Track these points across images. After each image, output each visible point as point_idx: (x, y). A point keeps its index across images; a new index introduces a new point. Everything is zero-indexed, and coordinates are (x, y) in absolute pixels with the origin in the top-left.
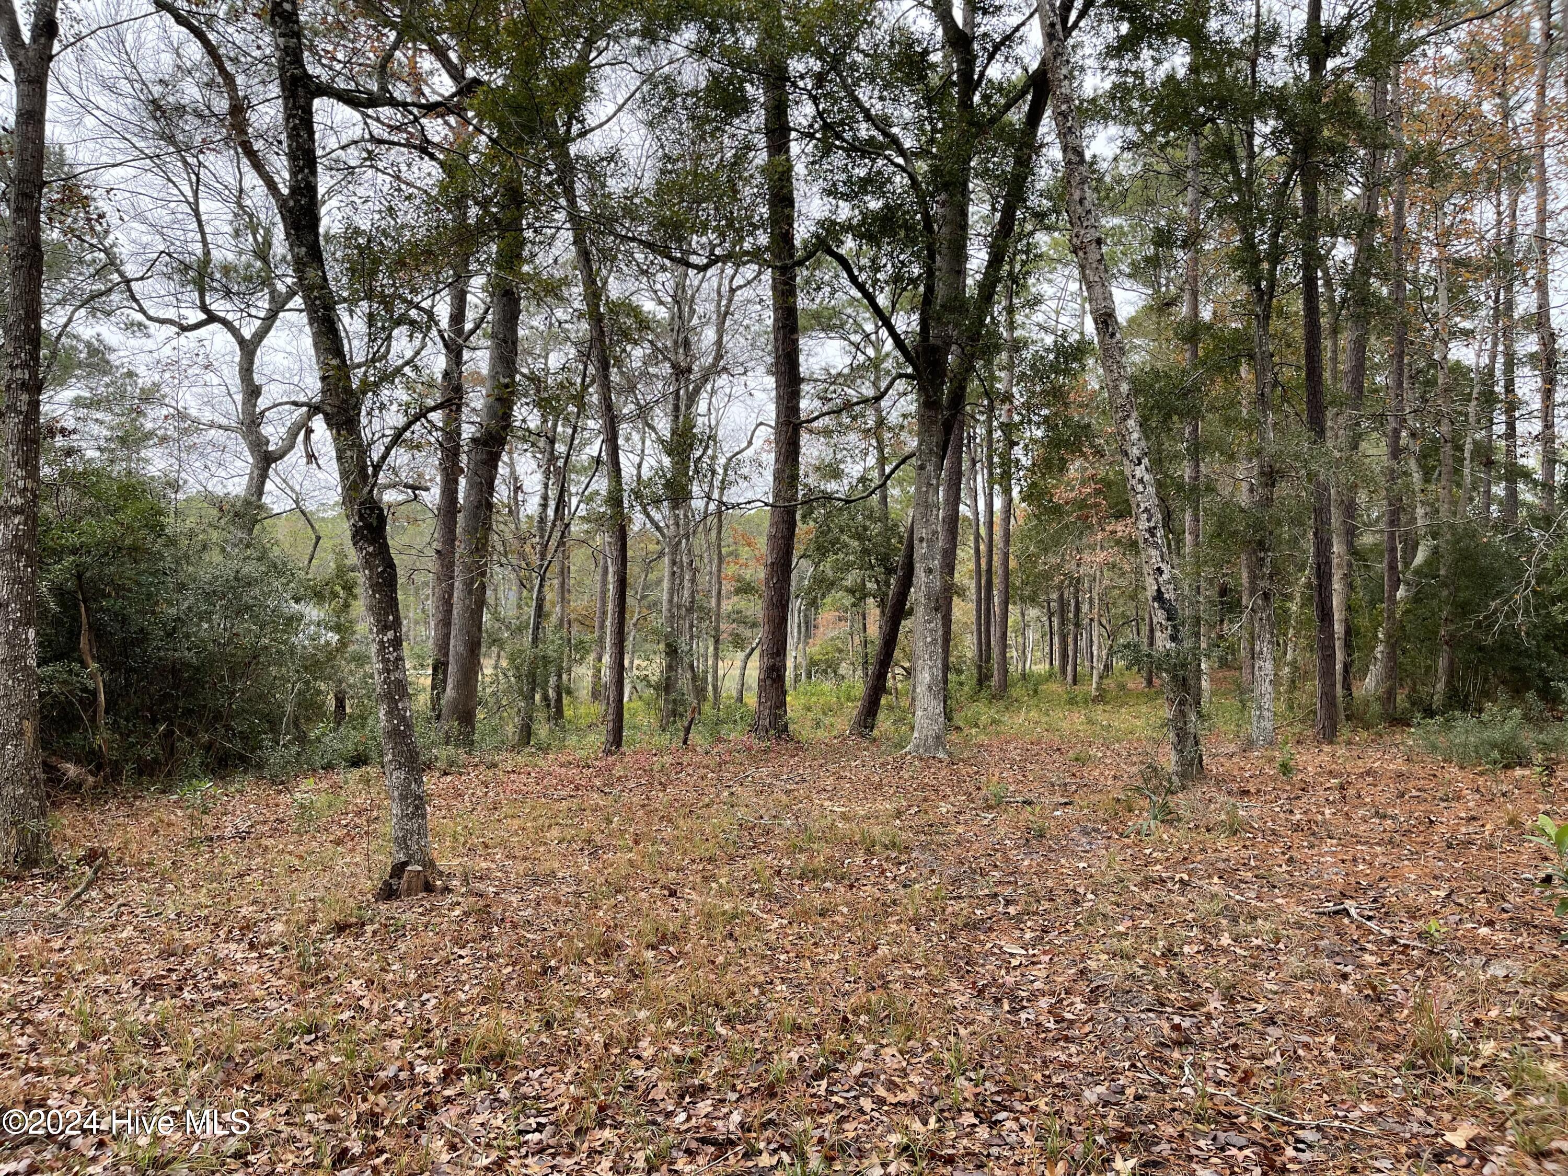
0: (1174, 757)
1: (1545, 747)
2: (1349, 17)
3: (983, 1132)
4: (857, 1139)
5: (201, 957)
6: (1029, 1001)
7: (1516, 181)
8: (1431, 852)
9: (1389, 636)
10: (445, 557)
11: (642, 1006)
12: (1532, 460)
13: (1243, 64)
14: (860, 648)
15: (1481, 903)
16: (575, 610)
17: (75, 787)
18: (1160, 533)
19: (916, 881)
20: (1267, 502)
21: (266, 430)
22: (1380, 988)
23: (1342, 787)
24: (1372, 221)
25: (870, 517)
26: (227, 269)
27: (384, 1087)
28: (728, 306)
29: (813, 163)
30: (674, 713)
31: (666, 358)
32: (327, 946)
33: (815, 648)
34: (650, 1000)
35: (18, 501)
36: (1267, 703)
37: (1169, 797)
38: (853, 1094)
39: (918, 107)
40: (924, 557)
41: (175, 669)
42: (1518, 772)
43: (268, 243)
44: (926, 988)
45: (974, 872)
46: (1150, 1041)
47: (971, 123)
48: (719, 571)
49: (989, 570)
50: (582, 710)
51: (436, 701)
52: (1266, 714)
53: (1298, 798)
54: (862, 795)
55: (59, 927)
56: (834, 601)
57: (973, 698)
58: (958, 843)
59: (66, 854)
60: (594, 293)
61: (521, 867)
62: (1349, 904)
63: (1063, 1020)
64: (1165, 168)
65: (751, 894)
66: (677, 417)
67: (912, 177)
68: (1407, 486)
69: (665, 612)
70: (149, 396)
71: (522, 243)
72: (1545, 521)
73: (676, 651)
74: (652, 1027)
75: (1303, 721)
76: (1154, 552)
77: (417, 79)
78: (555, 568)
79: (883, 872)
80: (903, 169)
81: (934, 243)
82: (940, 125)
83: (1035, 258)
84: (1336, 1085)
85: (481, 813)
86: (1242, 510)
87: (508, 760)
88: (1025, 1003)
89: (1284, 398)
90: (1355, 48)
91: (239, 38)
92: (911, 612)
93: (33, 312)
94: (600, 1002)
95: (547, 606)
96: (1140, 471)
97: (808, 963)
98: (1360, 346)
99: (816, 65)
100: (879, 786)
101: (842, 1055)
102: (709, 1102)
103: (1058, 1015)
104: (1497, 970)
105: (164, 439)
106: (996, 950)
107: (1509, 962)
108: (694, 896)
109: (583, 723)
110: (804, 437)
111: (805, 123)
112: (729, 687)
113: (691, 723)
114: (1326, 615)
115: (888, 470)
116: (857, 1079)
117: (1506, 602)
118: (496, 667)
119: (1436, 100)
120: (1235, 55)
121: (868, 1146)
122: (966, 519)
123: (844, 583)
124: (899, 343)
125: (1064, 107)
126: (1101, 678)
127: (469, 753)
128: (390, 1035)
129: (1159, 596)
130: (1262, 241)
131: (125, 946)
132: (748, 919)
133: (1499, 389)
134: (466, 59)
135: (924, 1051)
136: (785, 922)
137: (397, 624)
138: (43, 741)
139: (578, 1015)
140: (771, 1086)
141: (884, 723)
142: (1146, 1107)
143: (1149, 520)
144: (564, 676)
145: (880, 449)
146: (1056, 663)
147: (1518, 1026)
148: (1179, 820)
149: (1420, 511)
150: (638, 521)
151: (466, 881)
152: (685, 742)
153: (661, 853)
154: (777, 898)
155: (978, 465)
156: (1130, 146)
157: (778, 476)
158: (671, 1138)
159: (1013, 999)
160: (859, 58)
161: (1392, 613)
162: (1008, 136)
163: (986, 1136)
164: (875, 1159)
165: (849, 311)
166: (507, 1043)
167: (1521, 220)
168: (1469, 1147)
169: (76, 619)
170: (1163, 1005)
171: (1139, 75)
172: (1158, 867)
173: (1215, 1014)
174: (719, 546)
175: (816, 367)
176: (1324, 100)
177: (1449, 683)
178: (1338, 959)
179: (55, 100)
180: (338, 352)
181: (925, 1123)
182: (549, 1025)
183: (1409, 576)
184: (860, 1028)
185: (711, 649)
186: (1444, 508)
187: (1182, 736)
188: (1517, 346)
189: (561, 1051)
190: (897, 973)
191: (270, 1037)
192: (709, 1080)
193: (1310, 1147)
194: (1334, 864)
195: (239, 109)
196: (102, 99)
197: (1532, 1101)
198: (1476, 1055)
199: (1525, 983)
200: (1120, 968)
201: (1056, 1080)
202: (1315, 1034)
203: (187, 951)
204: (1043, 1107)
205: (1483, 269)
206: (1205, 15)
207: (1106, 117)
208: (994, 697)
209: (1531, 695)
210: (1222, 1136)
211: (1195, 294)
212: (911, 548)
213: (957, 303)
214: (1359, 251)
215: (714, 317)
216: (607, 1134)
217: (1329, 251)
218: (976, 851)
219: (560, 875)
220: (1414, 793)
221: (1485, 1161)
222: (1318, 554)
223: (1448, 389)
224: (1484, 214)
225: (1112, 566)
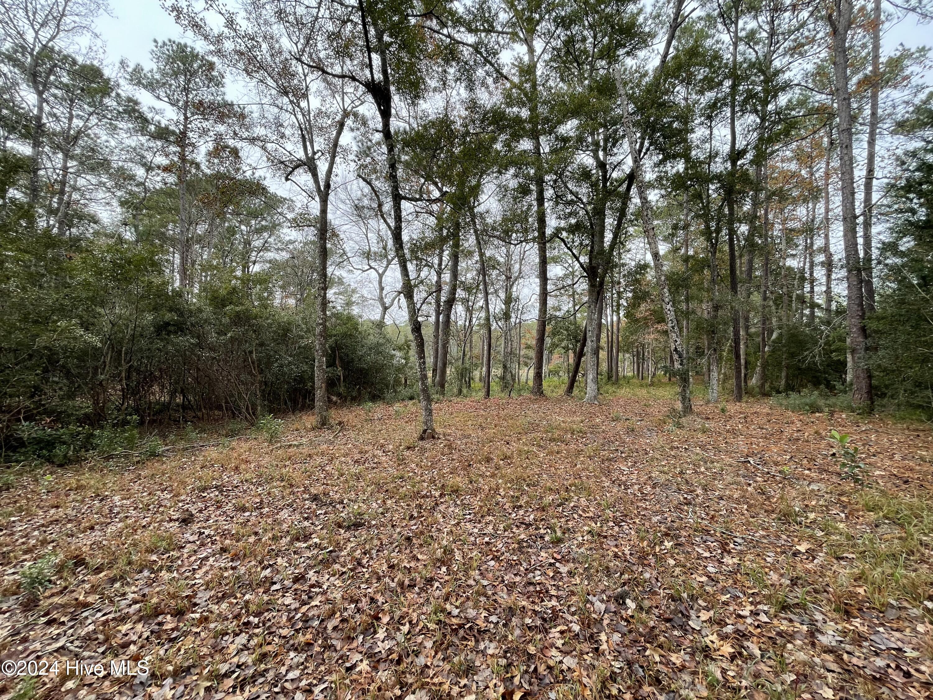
0: (680, 405)
1: (829, 406)
2: (748, 145)
3: (616, 529)
4: (573, 527)
5: (370, 454)
6: (631, 486)
7: (816, 199)
8: (783, 442)
9: (762, 364)
10: (436, 336)
11: (500, 478)
12: (820, 300)
13: (705, 166)
14: (567, 367)
15: (805, 462)
16: (474, 353)
17: (335, 403)
18: (676, 328)
19: (589, 444)
20: (716, 317)
21: (386, 300)
22: (764, 490)
23: (745, 418)
24: (755, 217)
25: (570, 324)
26: (375, 253)
27: (423, 497)
28: (523, 257)
29: (552, 209)
30: (506, 387)
31: (503, 274)
32: (405, 453)
33: (551, 367)
34: (502, 477)
35: (321, 321)
36: (715, 387)
37: (679, 419)
38: (571, 512)
39: (588, 188)
40: (590, 336)
41: (361, 370)
42: (817, 415)
43: (386, 245)
44: (594, 480)
45: (609, 442)
46: (676, 502)
47: (607, 192)
48: (520, 341)
49: (612, 341)
50: (477, 385)
51: (433, 381)
52: (714, 391)
53: (728, 421)
54: (569, 415)
55: (332, 443)
56: (558, 351)
57: (606, 384)
59: (332, 422)
60: (482, 255)
61: (460, 433)
62: (749, 459)
63: (644, 493)
64: (675, 203)
65: (533, 445)
66: (507, 293)
67: (586, 211)
68: (770, 311)
69: (502, 355)
70: (354, 291)
71: (460, 240)
72: (827, 323)
73: (506, 367)
74: (503, 485)
75: (729, 394)
76: (674, 335)
77: (429, 192)
78: (469, 341)
79: (577, 440)
80: (583, 209)
81: (594, 233)
82: (595, 194)
83: (629, 237)
84: (749, 523)
85: (448, 416)
86: (706, 320)
87: (455, 399)
88: (629, 487)
89: (722, 281)
90: (749, 156)
91: (379, 185)
92: (585, 355)
93: (324, 268)
94: (487, 476)
95: (466, 353)
96: (669, 307)
97: (554, 469)
98: (751, 262)
99: (555, 177)
100: (575, 412)
101: (567, 499)
102: (523, 511)
103: (642, 491)
104: (814, 487)
105: (358, 304)
106: (618, 468)
107: (819, 484)
108: (515, 445)
109: (477, 389)
110: (548, 298)
111: (550, 196)
112: (523, 379)
113: (511, 390)
114: (738, 357)
115: (577, 308)
116: (572, 508)
117: (811, 352)
118: (451, 371)
119: (782, 172)
120: (701, 163)
121: (577, 530)
122: (604, 324)
123: (561, 345)
124: (581, 266)
125: (639, 184)
126: (652, 378)
127: (443, 397)
128: (424, 481)
129: (676, 350)
130: (713, 226)
131: (350, 450)
132: (533, 453)
133: (807, 275)
134: (443, 185)
135: (595, 500)
136: (545, 455)
137: (424, 357)
138: (327, 390)
139: (480, 480)
140: (543, 508)
141: (576, 391)
142: (675, 525)
143: (672, 323)
144: (471, 374)
145: (574, 301)
146: (636, 373)
147: (825, 509)
148: (684, 427)
149: (774, 320)
150: (494, 326)
151: (444, 436)
152: (509, 396)
153: (503, 430)
154: (542, 447)
155: (608, 306)
156: (663, 196)
157: (540, 311)
158: (511, 521)
159: (625, 485)
160: (568, 173)
161: (763, 357)
162: (619, 195)
163: (618, 530)
164: (580, 534)
166: (459, 487)
167: (817, 213)
168: (807, 552)
169: (335, 355)
170: (680, 490)
171: (666, 172)
172: (676, 443)
173: (700, 495)
174: (520, 334)
176: (737, 175)
177: (786, 381)
178: (746, 478)
179: (330, 206)
180: (408, 276)
181: (596, 524)
182: (471, 482)
183: (770, 343)
184: (572, 491)
185: (517, 366)
186: (784, 319)
187: (684, 399)
188: (815, 259)
189: (475, 491)
190: (584, 474)
191: (389, 479)
192: (523, 504)
193: (740, 544)
194: (743, 445)
195: (380, 205)
196: (341, 206)
197: (834, 537)
198: (807, 518)
199: (827, 493)
200: (664, 477)
201: (642, 513)
202: (739, 504)
203: (366, 452)
204: (638, 522)
205: (800, 232)
206: (691, 150)
207: (654, 187)
208: (614, 384)
209: (822, 386)
210: (705, 537)
211: (687, 246)
212: (585, 334)
213: (602, 252)
214: (750, 228)
215: (519, 260)
216: (491, 518)
217: (738, 229)
218: (610, 435)
219: (472, 436)
220: (774, 420)
221: (814, 558)
222: (735, 335)
223: (786, 276)
224: (802, 211)
225: (657, 340)
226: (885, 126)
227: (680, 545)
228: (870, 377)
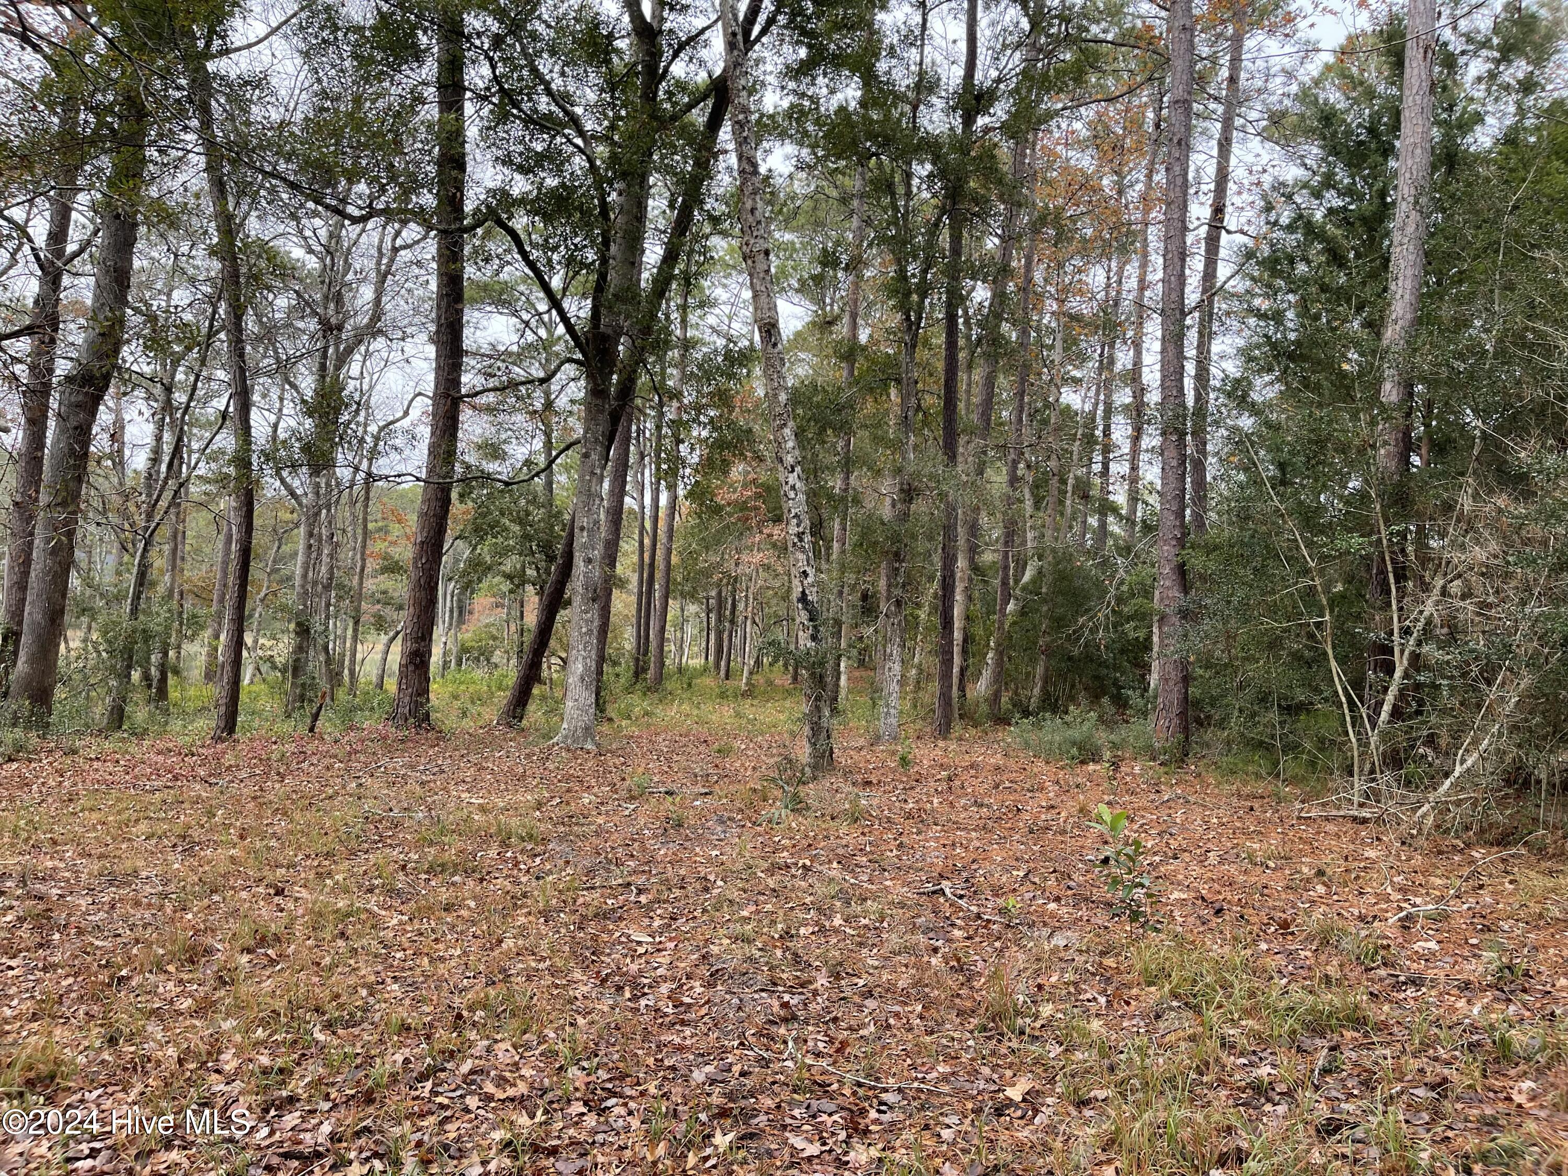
0: (808, 750)
1: (1114, 746)
2: (999, 81)
3: (591, 1120)
4: (458, 1139)
6: (650, 987)
7: (1124, 250)
8: (1017, 837)
9: (998, 644)
11: (228, 1015)
12: (1120, 497)
13: (907, 108)
14: (516, 637)
15: (1052, 882)
16: (189, 580)
18: (807, 538)
19: (550, 872)
20: (904, 517)
22: (964, 960)
23: (950, 779)
24: (1005, 271)
25: (534, 501)
28: (389, 266)
29: (488, 128)
30: (302, 698)
31: (314, 313)
33: (468, 634)
34: (238, 1008)
36: (894, 701)
37: (800, 788)
38: (458, 1093)
39: (602, 90)
40: (584, 546)
42: (1091, 767)
44: (548, 979)
45: (609, 862)
47: (653, 117)
48: (364, 546)
49: (652, 565)
50: (192, 692)
52: (892, 711)
53: (912, 788)
54: (503, 787)
56: (491, 587)
57: (629, 690)
58: (597, 834)
60: (230, 230)
61: (96, 867)
62: (946, 885)
63: (682, 1004)
64: (834, 193)
65: (370, 891)
66: (323, 377)
67: (590, 160)
68: (1020, 511)
69: (298, 589)
71: (144, 161)
72: (1126, 550)
73: (307, 631)
74: (238, 1038)
75: (924, 719)
76: (801, 556)
78: (165, 531)
79: (516, 864)
80: (581, 151)
81: (609, 231)
82: (623, 113)
83: (712, 261)
84: (918, 1050)
85: (52, 804)
86: (883, 523)
87: (91, 746)
88: (646, 990)
89: (925, 423)
90: (1001, 110)
92: (569, 603)
94: (180, 1013)
95: (153, 574)
96: (792, 478)
97: (426, 960)
98: (990, 382)
99: (494, 26)
100: (522, 778)
101: (452, 1053)
102: (298, 1114)
103: (677, 1000)
104: (1059, 940)
106: (623, 939)
107: (1069, 933)
108: (304, 894)
109: (191, 706)
111: (481, 85)
112: (368, 672)
113: (320, 708)
114: (947, 623)
115: (553, 454)
116: (465, 1076)
117: (1091, 618)
118: (85, 641)
119: (1066, 169)
120: (899, 97)
121: (469, 1145)
122: (631, 511)
123: (503, 568)
124: (570, 328)
125: (741, 117)
126: (751, 673)
127: (43, 737)
129: (803, 598)
130: (914, 275)
132: (364, 916)
133: (1098, 433)
135: (539, 1044)
136: (405, 918)
139: (150, 1029)
140: (370, 1092)
141: (534, 712)
142: (748, 1082)
143: (798, 525)
144: (171, 653)
145: (548, 435)
146: (711, 658)
147: (1072, 990)
148: (808, 808)
149: (1030, 535)
150: (269, 486)
151: (23, 882)
152: (311, 730)
153: (269, 849)
154: (399, 893)
155: (647, 459)
156: (804, 166)
157: (433, 450)
158: (248, 1155)
159: (635, 985)
160: (540, 27)
161: (1002, 623)
162: (688, 135)
163: (594, 1124)
164: (475, 1158)
165: (522, 288)
166: (57, 1063)
167: (1126, 287)
168: (1024, 1100)
170: (775, 984)
171: (814, 100)
172: (785, 854)
173: (821, 990)
174: (365, 520)
175: (481, 341)
176: (973, 154)
177: (1044, 688)
178: (931, 935)
181: (532, 1116)
182: (112, 1041)
183: (1018, 592)
184: (474, 1024)
185: (350, 632)
186: (1048, 534)
187: (816, 729)
188: (1115, 397)
189: (125, 1069)
190: (521, 966)
192: (300, 1091)
193: (891, 1108)
194: (936, 849)
197: (1078, 1056)
198: (1036, 1017)
199: (1080, 951)
200: (740, 951)
201: (668, 1063)
202: (906, 1004)
204: (653, 1090)
205: (1092, 325)
206: (877, 56)
207: (783, 135)
208: (649, 689)
209: (1105, 700)
210: (815, 1104)
211: (854, 317)
212: (571, 536)
213: (630, 292)
214: (994, 296)
215: (373, 275)
216: (174, 1155)
217: (969, 293)
218: (614, 841)
219: (144, 874)
220: (1007, 784)
221: (1036, 1112)
222: (944, 568)
223: (1058, 429)
224: (1097, 277)
225: (767, 567)
226: (1253, 115)
227: (751, 1136)
228: (1186, 680)
